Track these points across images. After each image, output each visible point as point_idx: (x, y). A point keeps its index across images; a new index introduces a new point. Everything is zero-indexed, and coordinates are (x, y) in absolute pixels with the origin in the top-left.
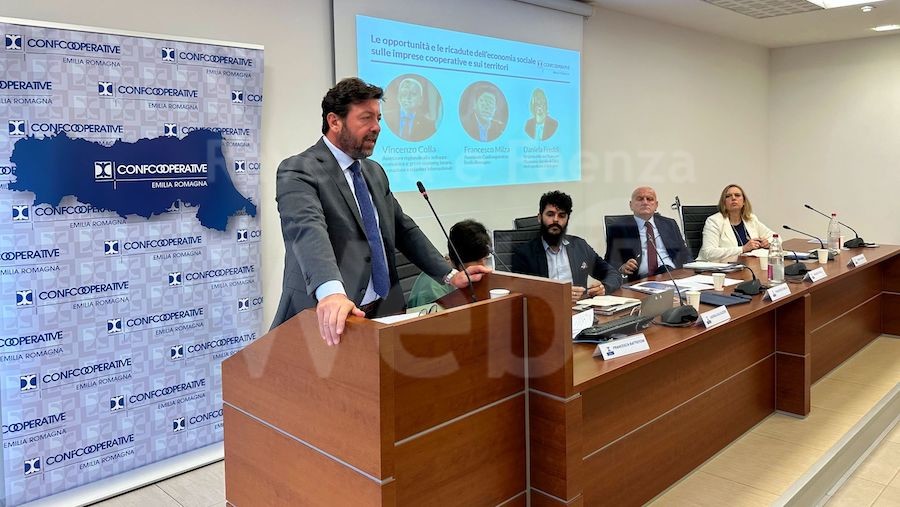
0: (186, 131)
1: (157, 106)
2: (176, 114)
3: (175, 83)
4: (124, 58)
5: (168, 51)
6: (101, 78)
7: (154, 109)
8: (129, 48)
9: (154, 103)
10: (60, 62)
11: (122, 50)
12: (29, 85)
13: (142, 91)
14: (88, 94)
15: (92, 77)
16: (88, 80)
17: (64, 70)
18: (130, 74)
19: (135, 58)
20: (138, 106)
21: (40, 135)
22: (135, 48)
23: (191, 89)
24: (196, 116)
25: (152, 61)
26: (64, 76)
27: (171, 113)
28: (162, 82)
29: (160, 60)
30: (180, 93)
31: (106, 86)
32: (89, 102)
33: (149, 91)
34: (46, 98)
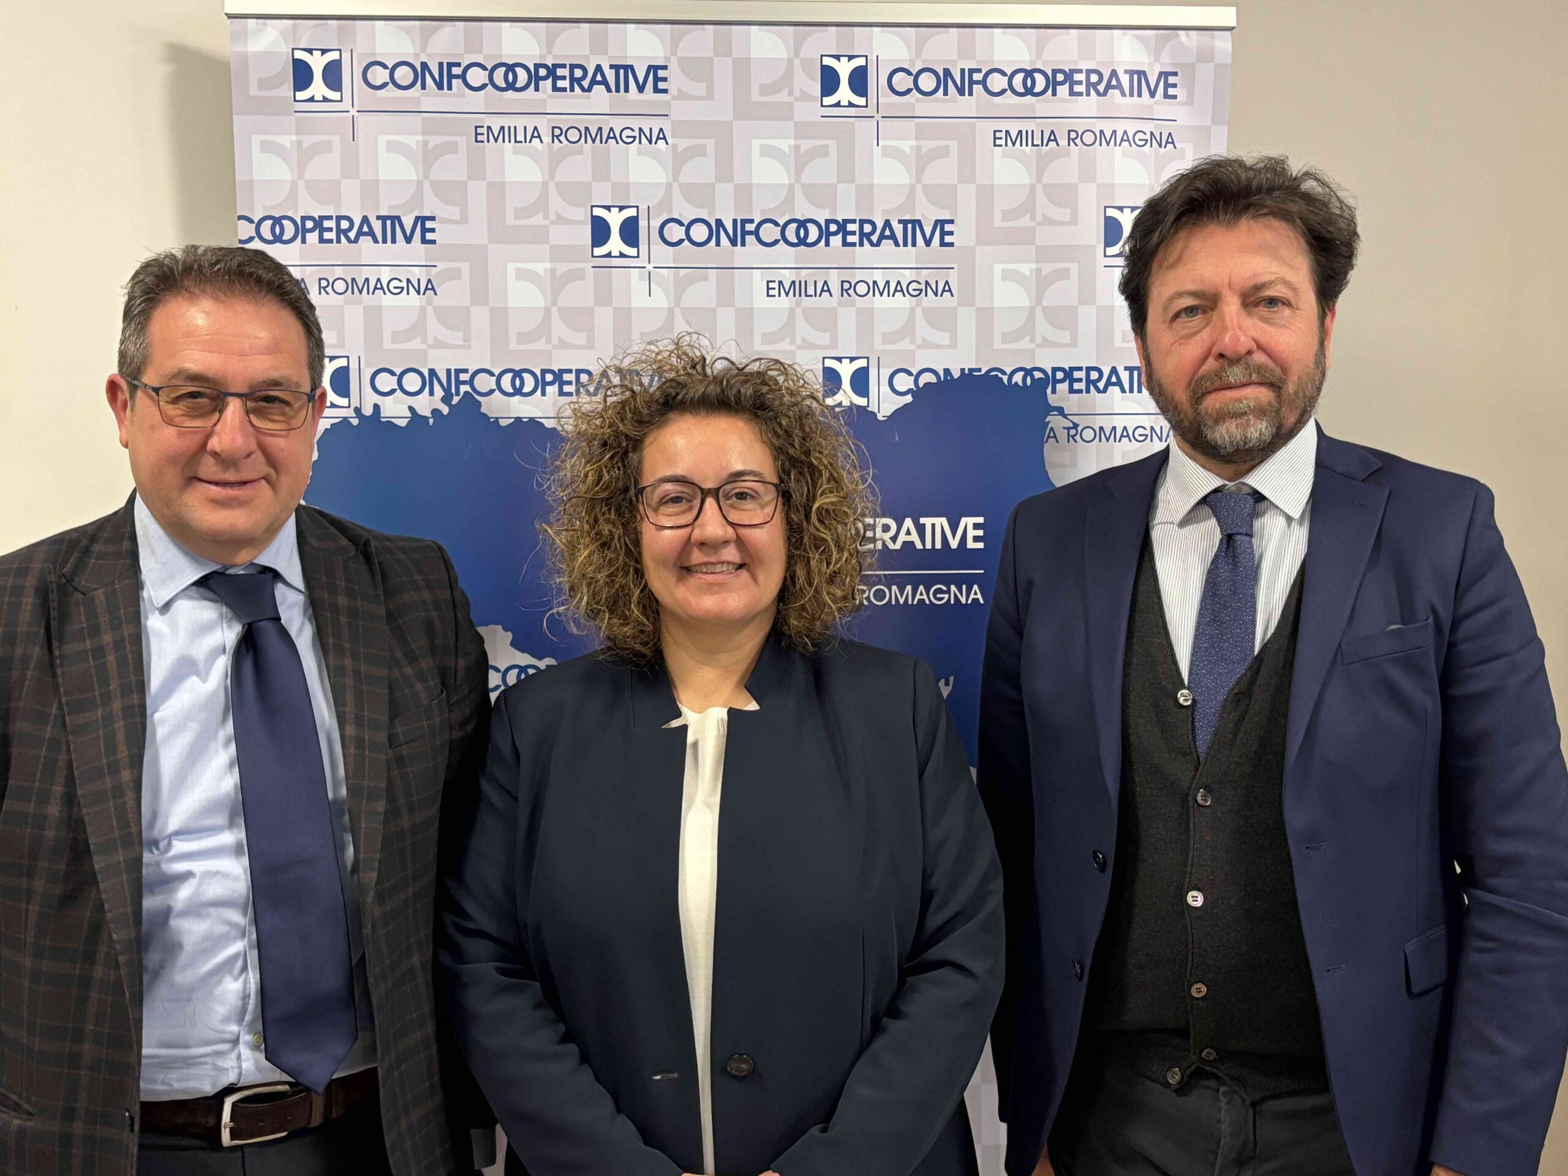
0: (904, 383)
1: (797, 289)
2: (866, 318)
3: (866, 192)
4: (680, 111)
5: (844, 69)
6: (602, 194)
7: (784, 302)
8: (700, 70)
9: (788, 277)
10: (464, 141)
11: (675, 78)
12: (365, 230)
13: (741, 233)
14: (559, 254)
15: (572, 192)
16: (557, 204)
17: (477, 170)
18: (701, 170)
19: (721, 109)
20: (726, 296)
21: (396, 410)
22: (723, 68)
23: (928, 216)
24: (944, 321)
25: (784, 112)
26: (477, 193)
27: (847, 317)
28: (821, 194)
29: (811, 110)
30: (887, 234)
31: (615, 220)
32: (557, 284)
33: (769, 233)
34: (416, 274)
